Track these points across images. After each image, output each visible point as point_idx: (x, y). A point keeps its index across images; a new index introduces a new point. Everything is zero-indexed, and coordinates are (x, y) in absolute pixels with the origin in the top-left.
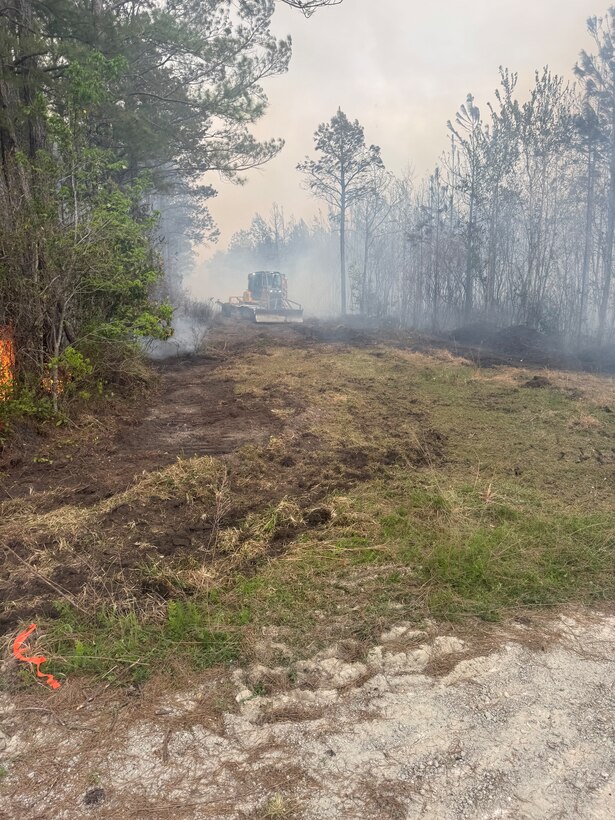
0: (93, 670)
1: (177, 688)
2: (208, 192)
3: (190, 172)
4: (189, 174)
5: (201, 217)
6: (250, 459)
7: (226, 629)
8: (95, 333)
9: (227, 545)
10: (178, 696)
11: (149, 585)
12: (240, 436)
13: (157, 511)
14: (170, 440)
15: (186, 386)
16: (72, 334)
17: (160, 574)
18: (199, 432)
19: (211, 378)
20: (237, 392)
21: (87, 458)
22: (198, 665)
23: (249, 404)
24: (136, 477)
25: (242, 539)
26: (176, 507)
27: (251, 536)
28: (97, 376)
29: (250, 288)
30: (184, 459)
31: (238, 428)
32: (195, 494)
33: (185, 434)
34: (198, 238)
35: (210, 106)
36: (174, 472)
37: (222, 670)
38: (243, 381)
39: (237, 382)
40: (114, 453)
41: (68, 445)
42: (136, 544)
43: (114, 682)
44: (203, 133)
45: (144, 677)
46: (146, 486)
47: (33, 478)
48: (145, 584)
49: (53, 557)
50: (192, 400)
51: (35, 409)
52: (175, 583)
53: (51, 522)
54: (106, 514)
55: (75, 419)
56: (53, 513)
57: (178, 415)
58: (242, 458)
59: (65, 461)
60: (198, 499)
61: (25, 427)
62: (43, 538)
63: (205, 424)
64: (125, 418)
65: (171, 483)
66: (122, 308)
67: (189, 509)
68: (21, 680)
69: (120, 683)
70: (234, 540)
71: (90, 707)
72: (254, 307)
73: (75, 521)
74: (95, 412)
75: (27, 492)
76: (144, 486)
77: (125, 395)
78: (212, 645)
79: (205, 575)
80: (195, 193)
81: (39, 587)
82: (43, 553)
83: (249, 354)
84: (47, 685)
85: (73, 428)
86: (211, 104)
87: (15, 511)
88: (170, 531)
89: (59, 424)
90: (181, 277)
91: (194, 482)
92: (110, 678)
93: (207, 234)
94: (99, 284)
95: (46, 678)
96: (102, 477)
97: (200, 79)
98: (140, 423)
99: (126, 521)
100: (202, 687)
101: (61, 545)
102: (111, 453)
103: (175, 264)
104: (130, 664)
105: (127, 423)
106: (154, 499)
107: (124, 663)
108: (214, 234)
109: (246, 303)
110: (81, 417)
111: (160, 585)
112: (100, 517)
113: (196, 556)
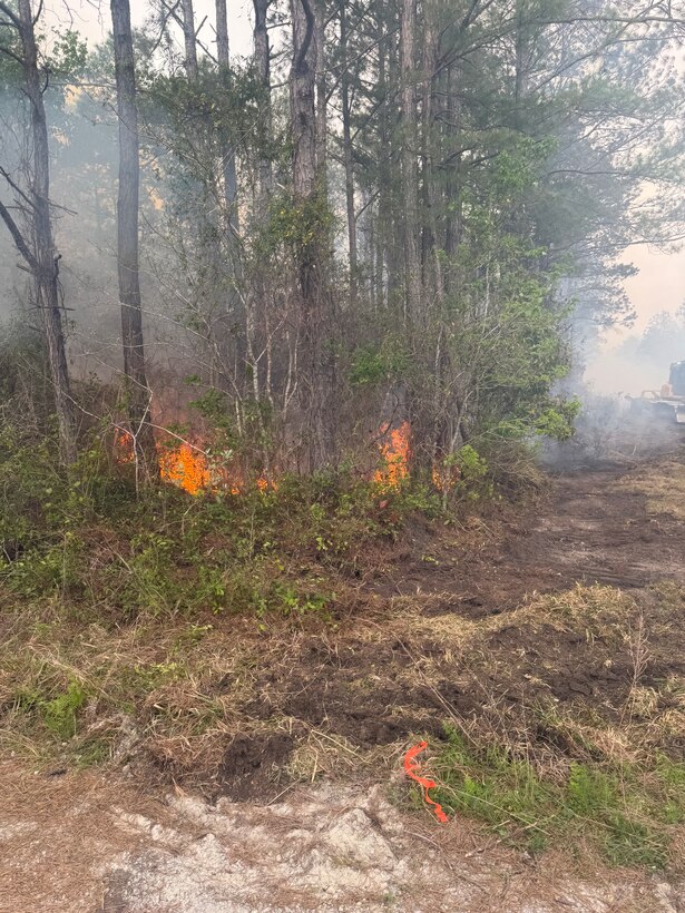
0: (484, 817)
1: (582, 877)
2: (626, 271)
3: (608, 249)
4: (607, 252)
5: (615, 299)
6: (671, 601)
7: (647, 822)
8: (491, 431)
9: (642, 709)
10: (582, 887)
11: (546, 733)
12: (654, 567)
13: (550, 643)
14: (563, 559)
15: (583, 496)
16: (467, 431)
17: (561, 724)
18: (600, 554)
19: (615, 489)
20: (651, 509)
21: (472, 564)
22: (609, 857)
23: (667, 527)
24: (526, 596)
25: (664, 705)
26: (573, 642)
27: (675, 705)
28: (488, 476)
29: (671, 381)
30: (584, 585)
31: (651, 557)
32: (596, 632)
33: (583, 554)
34: (609, 322)
35: (641, 171)
36: (571, 599)
37: (641, 875)
38: (659, 497)
39: (650, 497)
40: (500, 563)
41: (455, 547)
42: (526, 676)
43: (506, 840)
44: (628, 203)
45: (541, 847)
46: (538, 610)
47: (419, 577)
48: (540, 729)
49: (437, 667)
50: (592, 514)
51: (427, 506)
52: (578, 740)
53: (437, 628)
54: (492, 633)
55: (462, 520)
56: (440, 619)
57: (574, 530)
58: (659, 597)
59: (450, 564)
60: (600, 639)
61: (415, 522)
62: (428, 644)
63: (608, 545)
64: (512, 525)
65: (567, 613)
66: (519, 405)
67: (588, 649)
68: (410, 800)
69: (513, 843)
70: (651, 704)
71: (479, 858)
72: (675, 404)
73: (461, 634)
74: (483, 515)
75: (414, 590)
76: (534, 609)
77: (513, 500)
78: (628, 836)
79: (614, 739)
80: (612, 272)
81: (424, 698)
82: (429, 661)
83: (666, 463)
84: (435, 814)
85: (460, 529)
86: (643, 169)
87: (403, 609)
88: (566, 671)
89: (446, 523)
90: (584, 368)
91: (595, 617)
92: (502, 832)
93: (621, 317)
94: (501, 380)
95: (434, 807)
96: (487, 588)
97: (631, 144)
98: (529, 534)
99: (515, 646)
100: (615, 888)
101: (446, 657)
102: (497, 563)
103: (578, 354)
104: (524, 824)
105: (515, 532)
106: (547, 628)
107: (517, 820)
108: (629, 318)
109: (664, 399)
110: (469, 519)
111: (560, 737)
112: (488, 634)
113: (600, 711)
